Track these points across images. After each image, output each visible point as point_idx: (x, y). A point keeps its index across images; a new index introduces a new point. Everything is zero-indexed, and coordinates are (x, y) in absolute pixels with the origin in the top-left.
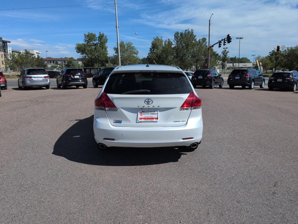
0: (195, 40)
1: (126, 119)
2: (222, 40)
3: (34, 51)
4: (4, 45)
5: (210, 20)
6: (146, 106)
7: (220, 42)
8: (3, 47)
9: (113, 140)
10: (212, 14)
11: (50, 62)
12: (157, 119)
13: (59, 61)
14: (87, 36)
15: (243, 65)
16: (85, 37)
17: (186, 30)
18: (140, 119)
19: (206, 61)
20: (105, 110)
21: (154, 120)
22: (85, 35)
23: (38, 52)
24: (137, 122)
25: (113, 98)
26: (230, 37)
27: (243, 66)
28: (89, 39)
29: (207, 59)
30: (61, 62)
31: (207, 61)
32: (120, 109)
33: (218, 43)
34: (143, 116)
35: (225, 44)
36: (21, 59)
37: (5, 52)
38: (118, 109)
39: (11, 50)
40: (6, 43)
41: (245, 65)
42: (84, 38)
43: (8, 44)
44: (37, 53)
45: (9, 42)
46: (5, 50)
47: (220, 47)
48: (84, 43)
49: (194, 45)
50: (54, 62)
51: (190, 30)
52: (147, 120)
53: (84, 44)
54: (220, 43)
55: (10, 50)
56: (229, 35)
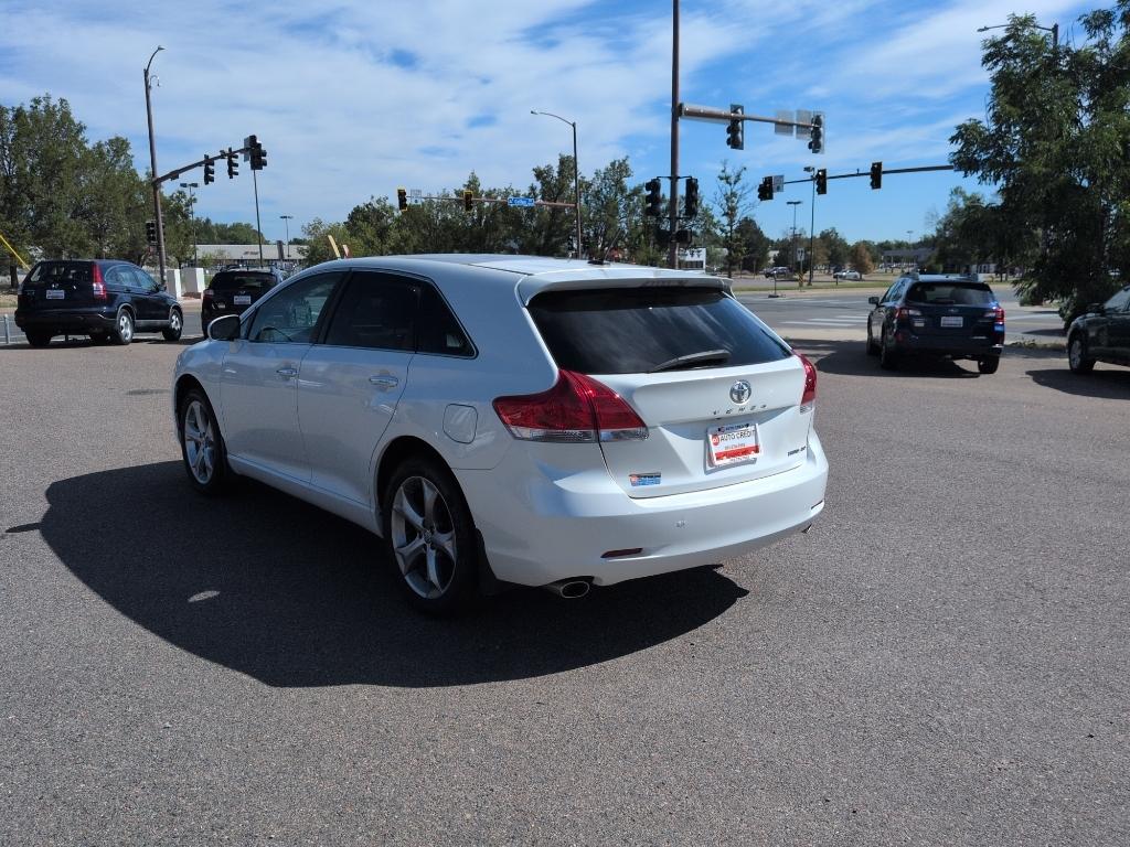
0: (81, 145)
1: (676, 465)
2: (222, 156)
5: (146, 72)
6: (735, 408)
7: (208, 162)
9: (638, 552)
10: (160, 49)
12: (756, 450)
15: (246, 253)
17: (37, 101)
18: (719, 457)
19: (149, 232)
20: (599, 441)
21: (752, 456)
24: (707, 473)
25: (631, 391)
26: (260, 145)
27: (245, 257)
29: (152, 225)
31: (153, 232)
32: (659, 431)
33: (199, 164)
34: (721, 448)
35: (235, 169)
38: (650, 430)
41: (252, 253)
47: (212, 180)
49: (81, 166)
51: (54, 101)
52: (736, 459)
54: (211, 167)
56: (253, 138)
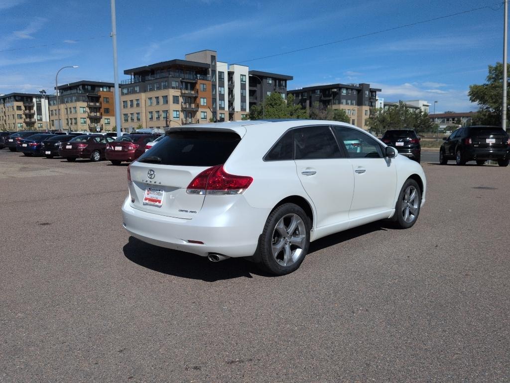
3: (420, 102)
4: (372, 95)
8: (370, 99)
11: (448, 120)
13: (463, 117)
14: (493, 70)
16: (490, 72)
21: (157, 203)
22: (490, 67)
23: (426, 103)
28: (496, 75)
30: (467, 119)
34: (149, 197)
36: (391, 117)
37: (372, 106)
39: (382, 102)
40: (374, 92)
42: (488, 74)
43: (377, 93)
44: (424, 105)
45: (380, 90)
46: (372, 102)
48: (487, 83)
50: (453, 120)
53: (487, 85)
55: (379, 103)
